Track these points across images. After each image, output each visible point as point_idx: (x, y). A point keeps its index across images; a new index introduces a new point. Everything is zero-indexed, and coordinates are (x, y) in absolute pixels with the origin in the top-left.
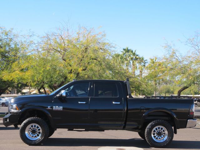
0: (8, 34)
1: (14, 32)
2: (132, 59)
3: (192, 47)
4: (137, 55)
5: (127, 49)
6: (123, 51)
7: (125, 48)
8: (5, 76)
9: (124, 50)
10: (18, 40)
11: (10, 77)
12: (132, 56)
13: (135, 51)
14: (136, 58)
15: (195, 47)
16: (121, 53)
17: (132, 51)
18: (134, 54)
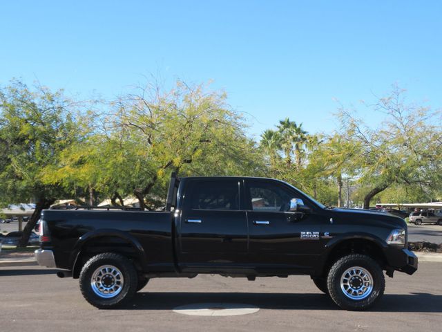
0: (54, 99)
1: (66, 94)
2: (295, 139)
3: (388, 113)
4: (305, 133)
5: (288, 121)
6: (280, 125)
7: (284, 119)
8: (45, 176)
9: (282, 123)
10: (73, 110)
11: (53, 177)
12: (295, 135)
13: (301, 125)
14: (301, 137)
15: (394, 114)
16: (275, 130)
17: (295, 126)
18: (299, 131)
